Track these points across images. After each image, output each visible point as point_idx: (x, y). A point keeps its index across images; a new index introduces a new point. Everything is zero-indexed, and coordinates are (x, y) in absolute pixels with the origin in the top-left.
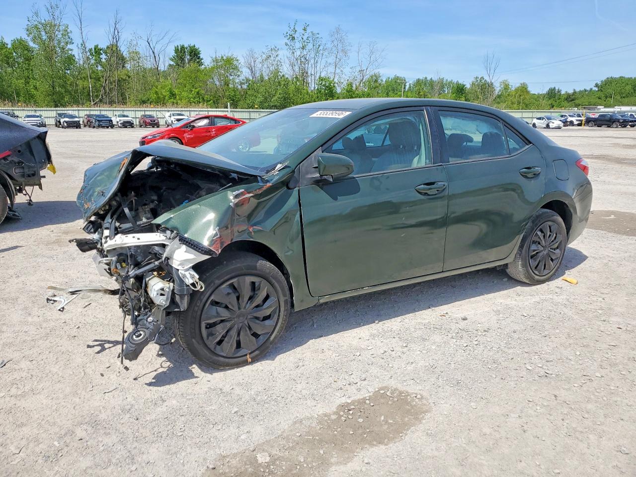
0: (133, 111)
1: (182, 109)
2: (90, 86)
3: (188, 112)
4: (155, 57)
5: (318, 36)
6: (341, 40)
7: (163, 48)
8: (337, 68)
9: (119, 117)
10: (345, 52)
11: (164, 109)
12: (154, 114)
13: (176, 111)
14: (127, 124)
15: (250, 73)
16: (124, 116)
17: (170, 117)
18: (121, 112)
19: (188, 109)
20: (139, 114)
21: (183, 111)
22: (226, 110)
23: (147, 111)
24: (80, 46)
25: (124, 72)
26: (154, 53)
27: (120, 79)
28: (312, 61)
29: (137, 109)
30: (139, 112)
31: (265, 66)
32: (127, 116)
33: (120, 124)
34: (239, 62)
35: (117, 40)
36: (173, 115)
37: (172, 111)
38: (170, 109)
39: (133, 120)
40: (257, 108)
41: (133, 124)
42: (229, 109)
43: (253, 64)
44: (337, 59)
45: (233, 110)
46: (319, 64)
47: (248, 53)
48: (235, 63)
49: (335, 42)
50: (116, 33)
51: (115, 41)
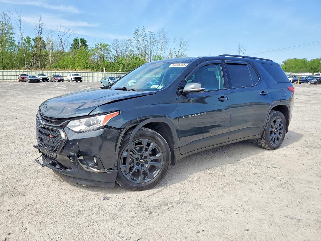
0: (49, 72)
1: (77, 72)
2: (25, 58)
3: (81, 73)
4: (62, 43)
5: (153, 33)
6: (164, 36)
7: (66, 39)
8: (162, 51)
9: (40, 76)
10: (166, 43)
11: (67, 72)
12: (61, 74)
13: (74, 73)
14: (45, 80)
15: (116, 53)
16: (43, 75)
17: (71, 76)
18: (42, 73)
19: (81, 72)
20: (52, 74)
21: (78, 73)
22: (103, 72)
23: (57, 72)
24: (20, 37)
25: (44, 51)
26: (61, 41)
27: (42, 55)
28: (149, 47)
29: (51, 71)
30: (52, 73)
31: (124, 49)
32: (45, 75)
33: (41, 80)
34: (110, 46)
35: (41, 33)
36: (72, 75)
37: (71, 72)
38: (70, 72)
39: (48, 77)
40: (120, 72)
41: (48, 80)
42: (105, 72)
43: (117, 47)
44: (162, 46)
45: (107, 72)
46: (153, 49)
47: (114, 41)
48: (108, 47)
49: (161, 37)
50: (40, 29)
51: (39, 34)
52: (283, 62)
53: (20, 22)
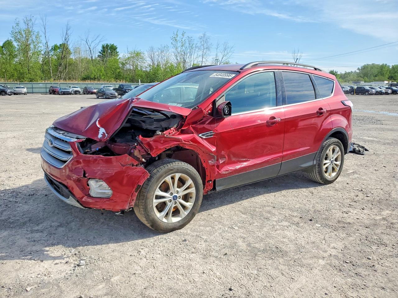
0: (80, 84)
1: (110, 83)
2: (51, 69)
4: (91, 51)
6: (206, 42)
7: (96, 46)
8: (203, 58)
10: (208, 48)
11: (99, 83)
12: (93, 86)
13: (107, 84)
14: (77, 92)
15: (151, 61)
16: (75, 87)
18: (73, 85)
19: (114, 83)
22: (138, 83)
23: (88, 84)
24: (44, 44)
26: (90, 49)
28: (189, 54)
29: (82, 83)
30: (84, 85)
31: (160, 57)
32: (77, 88)
34: (145, 54)
35: (68, 41)
41: (81, 92)
42: (140, 84)
44: (204, 53)
45: (142, 84)
46: (193, 56)
47: (150, 49)
48: (142, 55)
49: (203, 43)
50: (67, 36)
51: (66, 41)
52: (358, 69)
53: (45, 29)
